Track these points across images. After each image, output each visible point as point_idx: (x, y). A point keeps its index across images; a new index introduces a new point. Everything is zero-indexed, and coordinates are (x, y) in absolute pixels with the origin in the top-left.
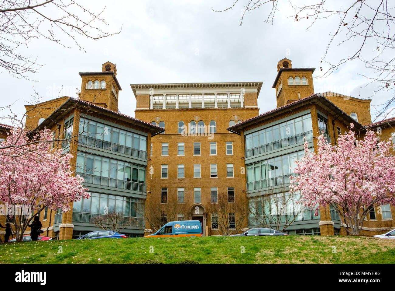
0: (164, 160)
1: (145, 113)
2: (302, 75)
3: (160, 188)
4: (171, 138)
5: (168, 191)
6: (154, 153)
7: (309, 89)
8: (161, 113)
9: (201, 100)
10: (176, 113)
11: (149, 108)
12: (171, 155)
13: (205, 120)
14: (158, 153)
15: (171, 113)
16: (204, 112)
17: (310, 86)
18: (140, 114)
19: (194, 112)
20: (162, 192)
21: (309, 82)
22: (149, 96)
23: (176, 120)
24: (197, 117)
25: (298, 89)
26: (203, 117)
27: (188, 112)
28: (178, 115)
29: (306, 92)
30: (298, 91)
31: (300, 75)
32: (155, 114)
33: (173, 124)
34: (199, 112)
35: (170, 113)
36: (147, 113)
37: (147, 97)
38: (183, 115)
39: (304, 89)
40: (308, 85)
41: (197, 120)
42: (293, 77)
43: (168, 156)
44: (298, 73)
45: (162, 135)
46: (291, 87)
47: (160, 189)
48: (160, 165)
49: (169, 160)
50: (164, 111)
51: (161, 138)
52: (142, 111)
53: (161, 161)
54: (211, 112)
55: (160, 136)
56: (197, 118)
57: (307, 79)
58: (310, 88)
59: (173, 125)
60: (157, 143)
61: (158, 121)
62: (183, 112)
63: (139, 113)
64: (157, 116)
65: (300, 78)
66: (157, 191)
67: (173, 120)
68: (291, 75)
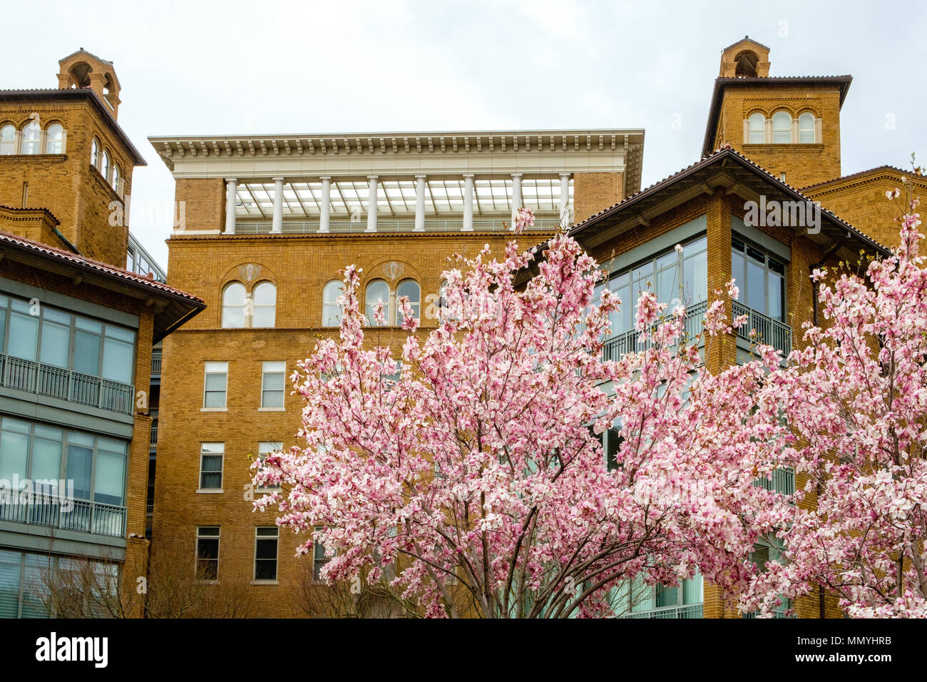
0: (266, 425)
1: (205, 250)
2: (799, 104)
3: (251, 527)
4: (297, 345)
5: (281, 536)
6: (233, 399)
7: (824, 157)
8: (264, 248)
9: (414, 202)
10: (317, 248)
11: (218, 232)
12: (294, 406)
13: (423, 275)
14: (249, 398)
15: (300, 248)
16: (421, 246)
17: (826, 150)
18: (185, 252)
19: (382, 248)
20: (259, 542)
21: (824, 131)
22: (221, 183)
23: (315, 278)
24: (394, 264)
25: (781, 159)
26: (414, 264)
27: (361, 247)
28: (326, 257)
29: (809, 173)
30: (781, 168)
31: (791, 103)
32: (242, 251)
33: (304, 291)
34: (403, 247)
35: (296, 248)
36: (211, 250)
37: (215, 189)
38: (342, 258)
39: (804, 158)
40: (820, 142)
41: (393, 277)
42: (765, 113)
43: (283, 409)
44: (785, 95)
45: (263, 334)
46: (754, 153)
47: (253, 530)
48: (253, 442)
49: (286, 423)
50: (274, 240)
51: (262, 344)
52: (195, 240)
53: (259, 428)
54: (444, 246)
55: (258, 334)
56: (394, 270)
57: (820, 120)
58: (828, 154)
59: (304, 295)
60: (246, 363)
61: (249, 279)
62: (342, 247)
63: (184, 250)
64: (250, 260)
65: (793, 117)
66: (242, 539)
67: (305, 277)
68: (760, 103)
